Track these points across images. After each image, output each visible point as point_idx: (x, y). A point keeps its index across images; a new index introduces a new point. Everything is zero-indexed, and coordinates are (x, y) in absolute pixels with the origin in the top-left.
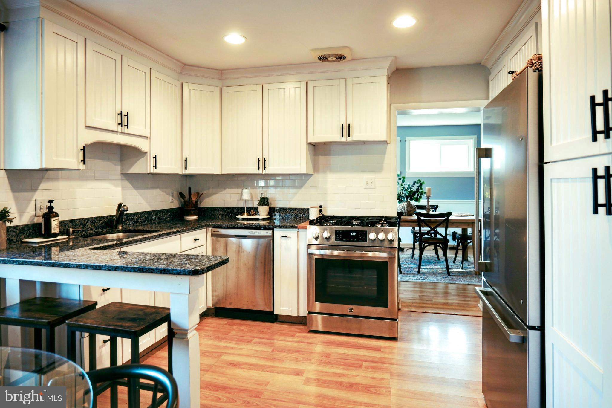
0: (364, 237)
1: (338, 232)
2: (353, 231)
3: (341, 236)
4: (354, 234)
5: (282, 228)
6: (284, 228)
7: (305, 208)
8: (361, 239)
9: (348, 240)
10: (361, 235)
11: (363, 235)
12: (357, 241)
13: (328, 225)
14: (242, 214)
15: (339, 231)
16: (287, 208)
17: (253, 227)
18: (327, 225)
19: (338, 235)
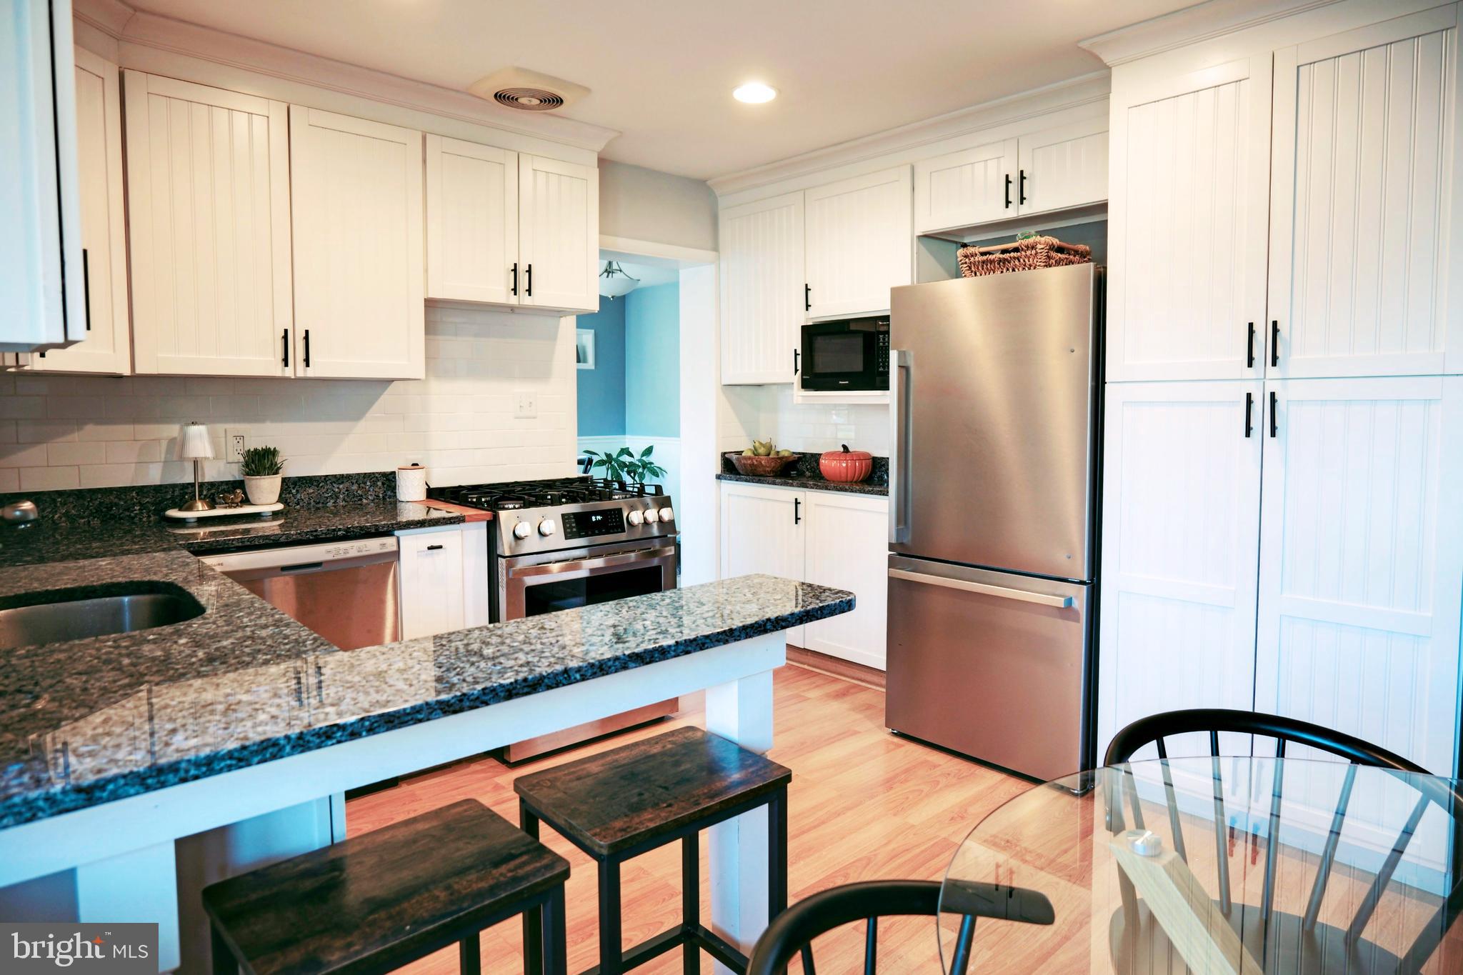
0: (618, 522)
1: (566, 519)
2: (596, 513)
3: (574, 527)
4: (599, 518)
5: (425, 526)
6: (430, 526)
7: (373, 473)
8: (613, 527)
9: (590, 533)
10: (612, 518)
11: (615, 518)
12: (608, 533)
13: (517, 506)
14: (186, 505)
15: (568, 514)
16: (320, 477)
17: (339, 533)
18: (514, 508)
19: (568, 526)
